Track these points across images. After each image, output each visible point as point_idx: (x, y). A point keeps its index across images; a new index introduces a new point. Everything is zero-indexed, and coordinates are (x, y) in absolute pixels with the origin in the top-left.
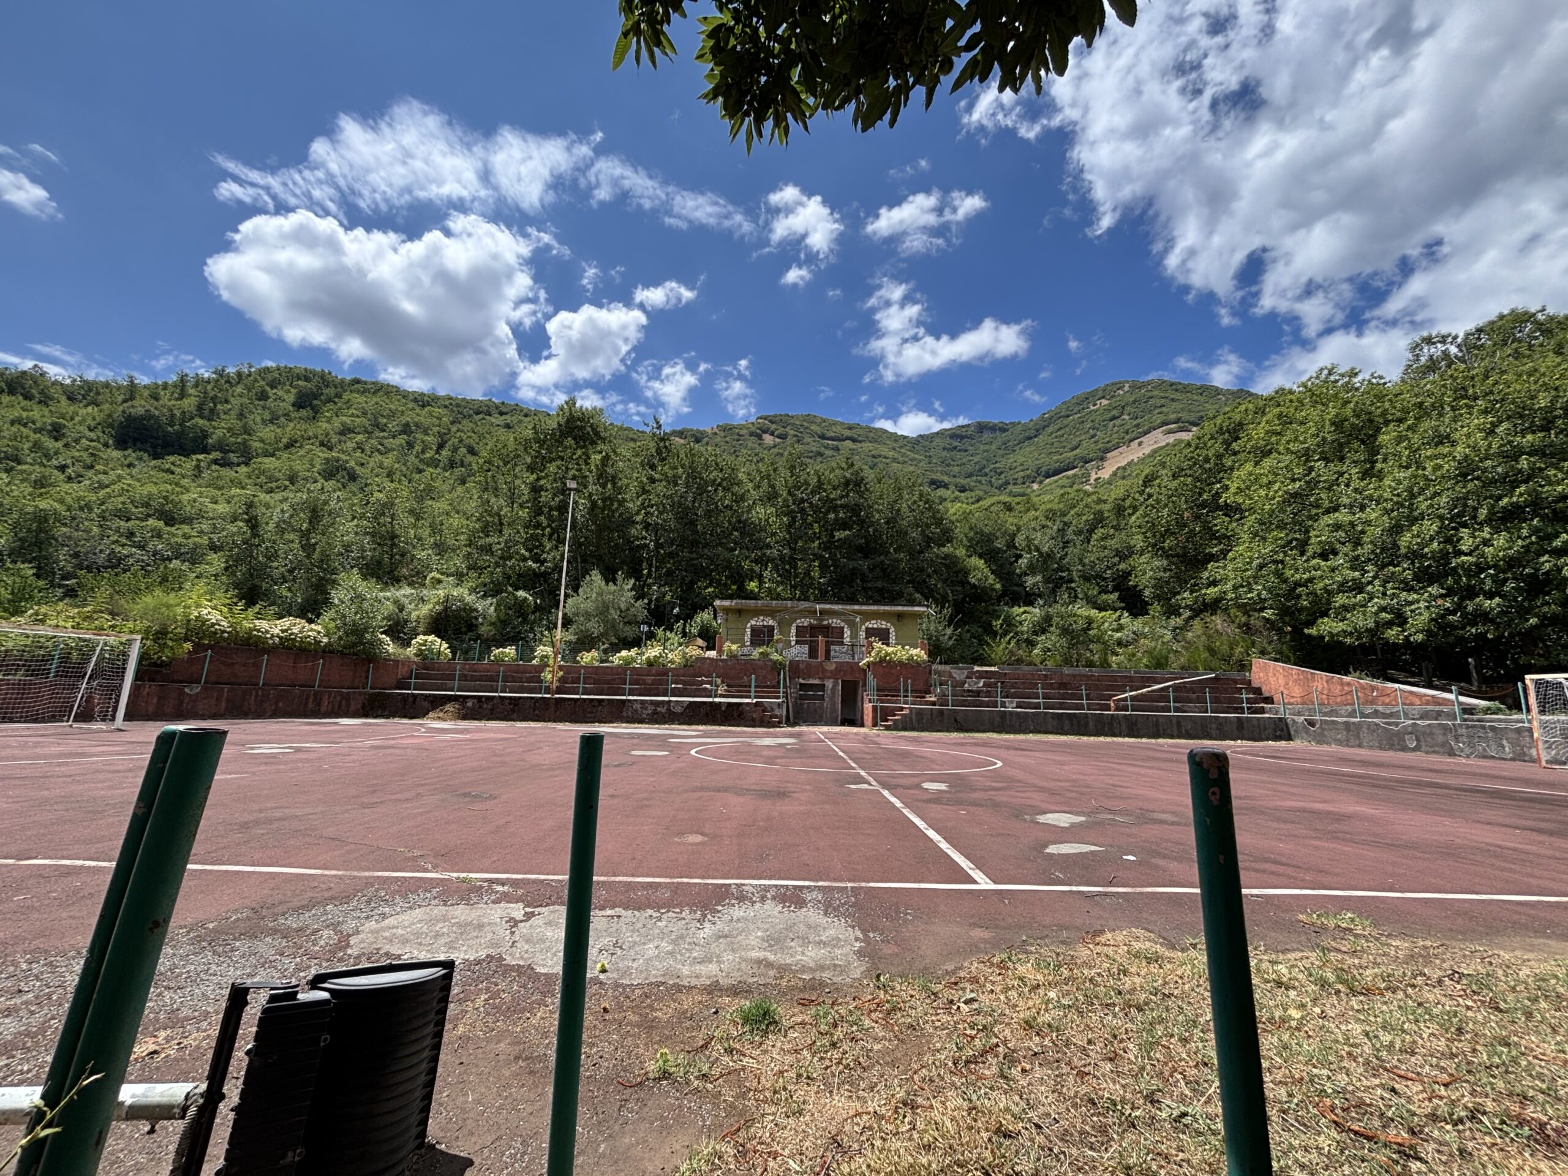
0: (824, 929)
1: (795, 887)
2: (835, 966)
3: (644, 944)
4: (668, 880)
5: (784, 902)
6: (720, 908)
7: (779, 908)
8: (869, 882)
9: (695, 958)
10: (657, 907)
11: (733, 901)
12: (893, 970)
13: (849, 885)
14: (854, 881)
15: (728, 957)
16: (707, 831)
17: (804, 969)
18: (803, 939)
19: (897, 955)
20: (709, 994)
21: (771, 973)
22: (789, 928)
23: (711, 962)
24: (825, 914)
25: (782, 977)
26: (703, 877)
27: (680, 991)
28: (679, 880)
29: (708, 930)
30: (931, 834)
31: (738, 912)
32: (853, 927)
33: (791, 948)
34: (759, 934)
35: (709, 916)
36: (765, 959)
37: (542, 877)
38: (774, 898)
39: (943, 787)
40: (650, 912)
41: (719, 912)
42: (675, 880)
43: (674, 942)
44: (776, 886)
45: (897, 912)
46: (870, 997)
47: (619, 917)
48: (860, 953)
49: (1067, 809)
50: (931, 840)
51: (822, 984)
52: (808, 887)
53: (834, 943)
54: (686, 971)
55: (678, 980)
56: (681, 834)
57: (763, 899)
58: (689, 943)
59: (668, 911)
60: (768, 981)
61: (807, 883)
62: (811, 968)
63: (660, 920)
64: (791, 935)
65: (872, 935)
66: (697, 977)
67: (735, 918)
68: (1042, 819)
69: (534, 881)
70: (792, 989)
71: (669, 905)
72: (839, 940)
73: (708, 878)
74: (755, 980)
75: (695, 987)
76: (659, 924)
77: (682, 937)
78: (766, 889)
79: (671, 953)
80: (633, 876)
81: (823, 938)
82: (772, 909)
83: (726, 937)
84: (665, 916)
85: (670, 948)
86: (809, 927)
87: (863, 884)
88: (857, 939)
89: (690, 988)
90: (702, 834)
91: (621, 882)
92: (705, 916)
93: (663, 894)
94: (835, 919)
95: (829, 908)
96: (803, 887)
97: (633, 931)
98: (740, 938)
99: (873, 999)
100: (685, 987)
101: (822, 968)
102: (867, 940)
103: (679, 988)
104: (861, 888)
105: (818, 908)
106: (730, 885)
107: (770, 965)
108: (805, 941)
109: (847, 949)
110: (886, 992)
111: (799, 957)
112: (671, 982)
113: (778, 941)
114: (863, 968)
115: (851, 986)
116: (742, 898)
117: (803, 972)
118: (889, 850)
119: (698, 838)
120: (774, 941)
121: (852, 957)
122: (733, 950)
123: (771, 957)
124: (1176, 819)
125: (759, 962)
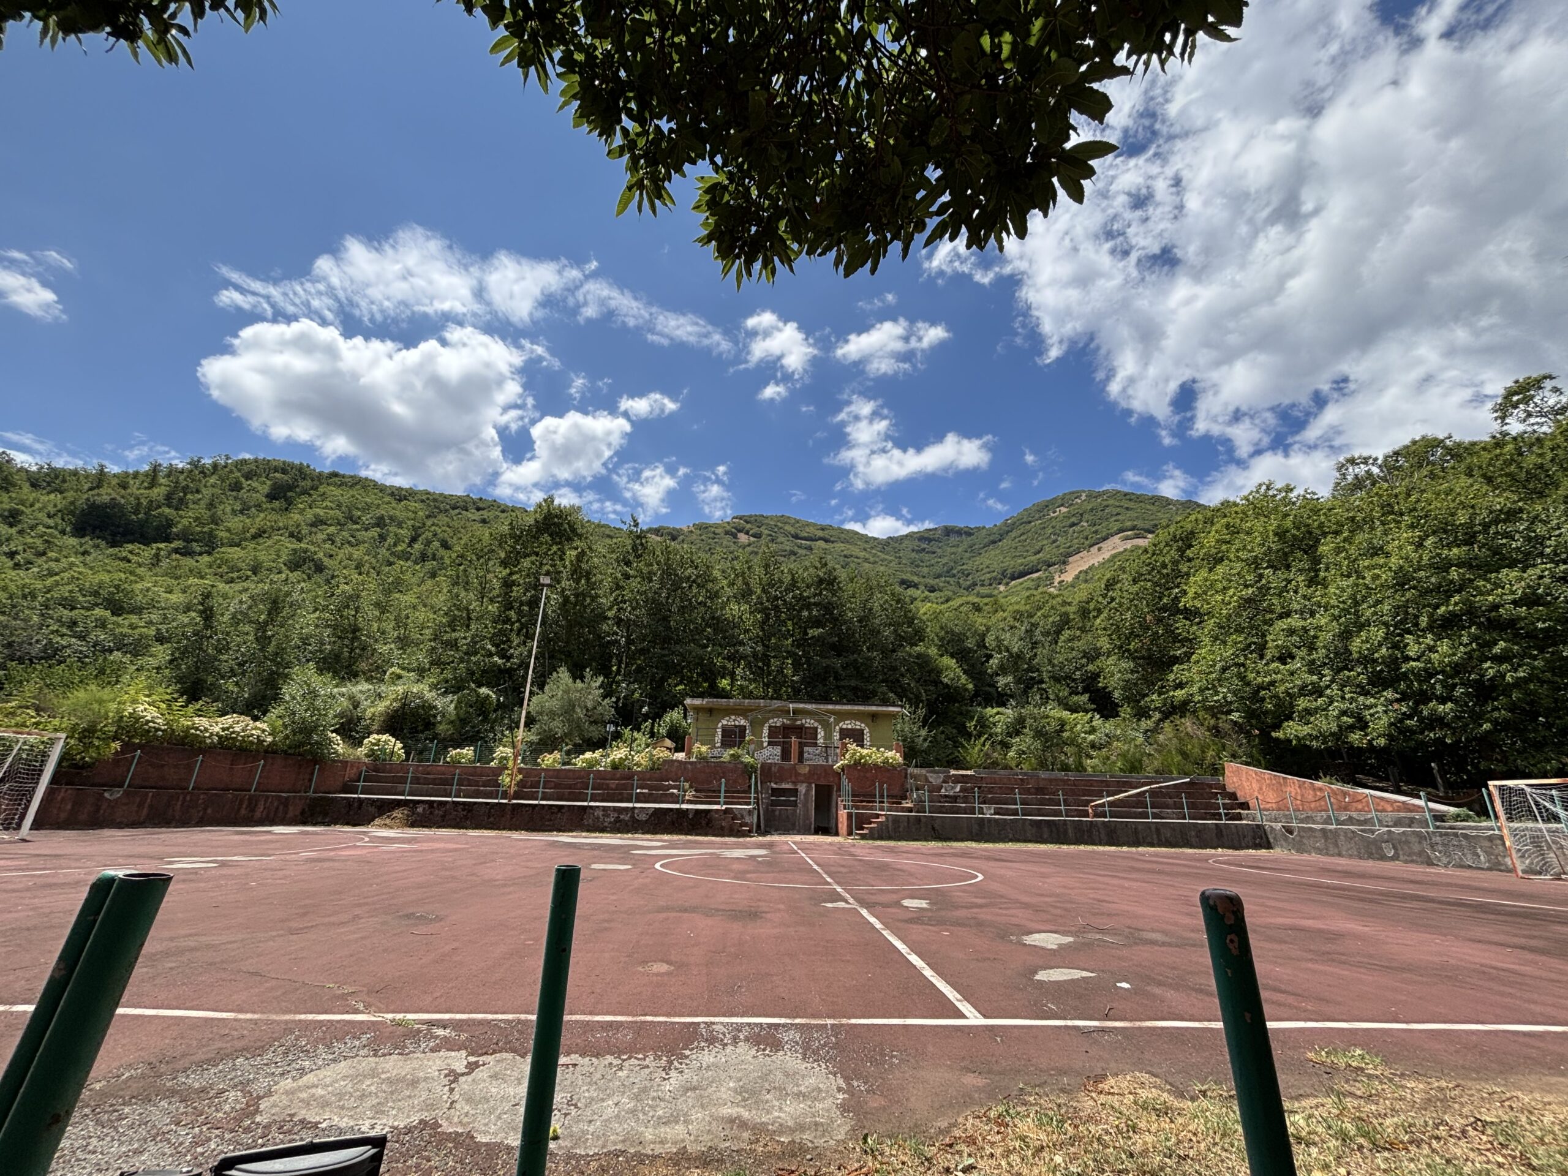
0: (803, 1077)
1: (770, 1025)
2: (816, 1124)
3: (603, 1100)
4: (630, 1019)
5: (758, 1044)
6: (687, 1052)
7: (753, 1052)
8: (850, 1018)
9: (659, 1118)
10: (618, 1052)
11: (703, 1044)
12: (881, 1128)
13: (829, 1022)
14: (834, 1017)
15: (697, 1115)
16: (673, 958)
17: (783, 1129)
18: (781, 1089)
19: (884, 1108)
20: (675, 1165)
21: (746, 1135)
22: (764, 1077)
23: (677, 1122)
24: (804, 1059)
25: (758, 1141)
26: (668, 1015)
27: (642, 1162)
28: (643, 1018)
29: (676, 1079)
30: (914, 959)
31: (707, 1057)
32: (835, 1075)
33: (767, 1102)
34: (731, 1085)
35: (675, 1063)
36: (739, 1117)
37: (490, 1017)
38: (747, 1039)
39: (923, 904)
40: (610, 1058)
41: (687, 1057)
42: (639, 1019)
43: (637, 1098)
44: (749, 1024)
45: (883, 1055)
46: (857, 1165)
47: (575, 1065)
48: (844, 1108)
49: (1053, 928)
50: (915, 967)
51: (803, 1149)
52: (784, 1025)
53: (814, 1094)
54: (649, 1135)
55: (640, 1148)
56: (644, 962)
57: (735, 1041)
58: (653, 1099)
59: (630, 1058)
60: (744, 1145)
61: (783, 1021)
62: (790, 1127)
63: (621, 1069)
64: (767, 1086)
65: (855, 1084)
66: (661, 1142)
67: (704, 1066)
68: (1030, 940)
69: (481, 1022)
70: (769, 1155)
71: (631, 1050)
72: (820, 1091)
73: (675, 1015)
74: (727, 1145)
75: (659, 1156)
76: (620, 1073)
77: (645, 1090)
78: (739, 1028)
79: (633, 1112)
80: (591, 1013)
81: (802, 1089)
82: (745, 1052)
83: (695, 1089)
84: (626, 1064)
85: (631, 1105)
86: (787, 1074)
87: (844, 1021)
88: (839, 1090)
89: (655, 1157)
90: (669, 963)
91: (577, 1021)
92: (671, 1063)
93: (626, 1035)
94: (815, 1065)
95: (808, 1051)
96: (779, 1025)
97: (590, 1084)
98: (710, 1090)
99: (861, 1168)
100: (647, 1156)
101: (801, 1128)
102: (850, 1091)
103: (640, 1158)
104: (842, 1025)
105: (796, 1051)
106: (698, 1024)
107: (743, 1125)
108: (782, 1092)
109: (828, 1102)
110: (875, 1158)
111: (776, 1114)
112: (632, 1151)
113: (753, 1093)
114: (847, 1128)
115: (835, 1151)
116: (712, 1040)
117: (781, 1133)
118: (869, 979)
119: (664, 968)
120: (748, 1094)
121: (835, 1113)
122: (702, 1106)
123: (746, 1115)
124: (1167, 939)
125: (731, 1120)
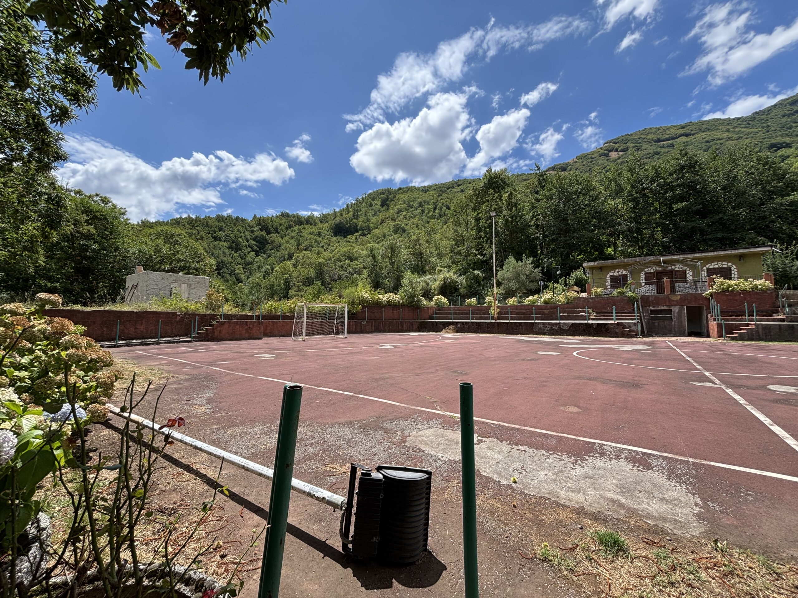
0: (667, 490)
1: (644, 454)
2: (676, 520)
3: (539, 471)
4: (555, 434)
5: (634, 462)
6: (587, 458)
7: (631, 466)
8: (710, 461)
9: (569, 487)
10: (548, 449)
11: (597, 455)
12: (731, 538)
13: (690, 460)
14: (696, 458)
15: (591, 492)
16: (581, 405)
17: (649, 516)
18: (649, 493)
19: (736, 527)
20: (577, 514)
21: (623, 512)
22: (637, 483)
23: (579, 493)
24: (669, 479)
25: (631, 517)
26: (577, 435)
27: (559, 507)
28: (562, 435)
29: (578, 471)
30: (777, 429)
31: (599, 463)
32: (694, 494)
33: (639, 497)
34: (614, 481)
35: (579, 462)
36: (618, 501)
37: (487, 421)
38: (626, 458)
39: (790, 391)
40: (543, 452)
41: (587, 460)
42: (560, 434)
43: (556, 474)
44: (628, 450)
45: (738, 490)
46: (708, 555)
47: (525, 451)
48: (700, 517)
50: (777, 436)
51: (664, 532)
52: (654, 455)
53: (675, 502)
54: (563, 494)
55: (557, 499)
56: (565, 405)
57: (618, 458)
58: (566, 477)
59: (554, 453)
60: (620, 517)
61: (653, 452)
62: (655, 517)
63: (549, 458)
64: (639, 488)
65: (711, 505)
66: (569, 500)
67: (597, 467)
69: (483, 423)
70: (639, 528)
71: (555, 449)
72: (680, 501)
73: (581, 436)
74: (610, 513)
75: (568, 507)
76: (548, 460)
77: (561, 471)
78: (621, 451)
79: (555, 481)
80: (534, 427)
81: (666, 497)
82: (625, 466)
83: (590, 478)
84: (552, 456)
85: (554, 477)
86: (655, 486)
87: (704, 462)
88: (696, 505)
89: (565, 507)
90: (578, 407)
91: (527, 430)
92: (577, 461)
93: (551, 442)
94: (677, 484)
95: (671, 474)
96: (650, 454)
97: (532, 461)
98: (600, 481)
99: (711, 558)
100: (562, 505)
101: (665, 520)
102: (705, 506)
103: (558, 505)
104: (702, 464)
105: (663, 473)
106: (595, 443)
107: (621, 506)
108: (650, 495)
109: (687, 510)
110: (723, 556)
111: (645, 506)
112: (553, 499)
113: (629, 490)
114: (702, 530)
115: (690, 541)
116: (603, 454)
117: (648, 518)
118: (730, 438)
119: (576, 410)
120: (624, 489)
121: (690, 517)
122: (595, 488)
123: (623, 501)
125: (614, 501)
